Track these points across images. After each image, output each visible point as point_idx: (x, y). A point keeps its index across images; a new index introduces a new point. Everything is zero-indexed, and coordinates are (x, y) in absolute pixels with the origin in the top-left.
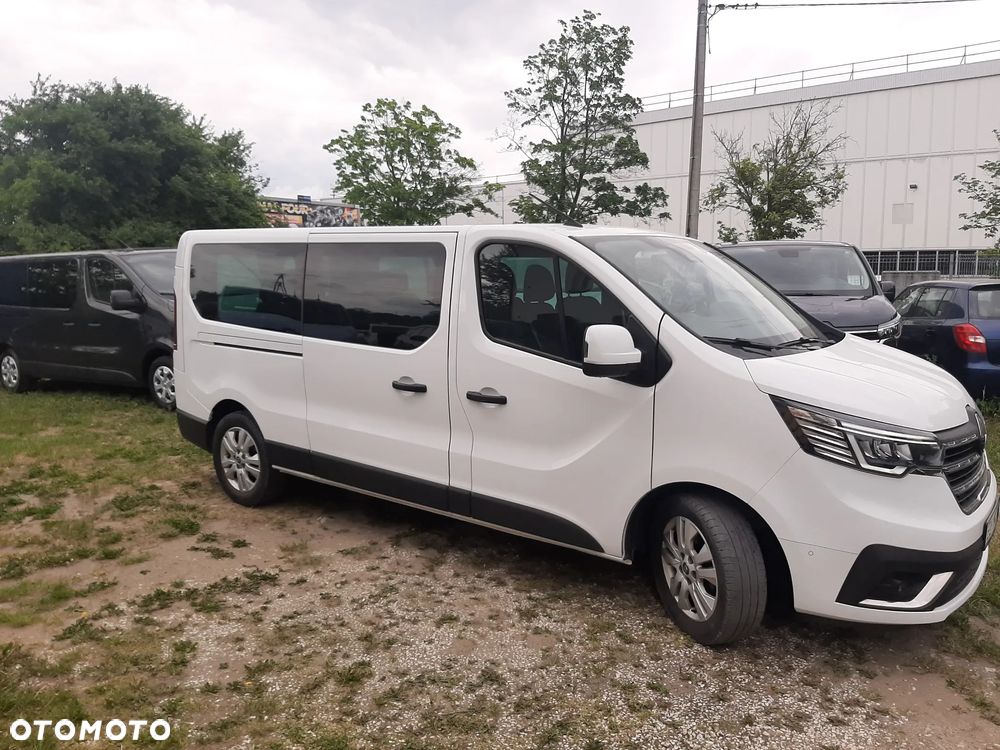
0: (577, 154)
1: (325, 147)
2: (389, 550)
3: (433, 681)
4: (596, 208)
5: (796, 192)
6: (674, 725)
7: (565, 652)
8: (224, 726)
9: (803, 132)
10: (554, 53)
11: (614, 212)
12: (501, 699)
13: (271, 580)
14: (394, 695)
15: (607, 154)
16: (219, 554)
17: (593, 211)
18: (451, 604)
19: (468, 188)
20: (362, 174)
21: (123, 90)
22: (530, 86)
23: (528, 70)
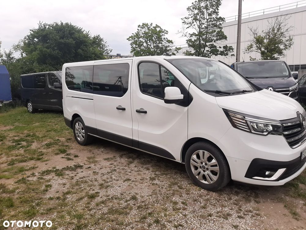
0: (204, 37)
1: (127, 39)
2: (118, 159)
3: (116, 199)
4: (210, 54)
5: (276, 45)
6: (185, 216)
7: (159, 191)
8: (51, 209)
9: (278, 26)
10: (196, 5)
11: (216, 55)
12: (134, 205)
13: (81, 167)
14: (103, 202)
15: (214, 36)
16: (69, 159)
17: (209, 55)
18: (130, 175)
19: (170, 49)
20: (138, 47)
21: (64, 24)
22: (189, 16)
23: (188, 11)
